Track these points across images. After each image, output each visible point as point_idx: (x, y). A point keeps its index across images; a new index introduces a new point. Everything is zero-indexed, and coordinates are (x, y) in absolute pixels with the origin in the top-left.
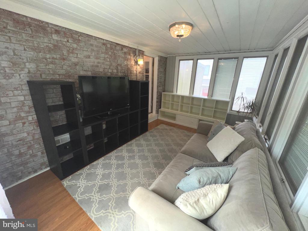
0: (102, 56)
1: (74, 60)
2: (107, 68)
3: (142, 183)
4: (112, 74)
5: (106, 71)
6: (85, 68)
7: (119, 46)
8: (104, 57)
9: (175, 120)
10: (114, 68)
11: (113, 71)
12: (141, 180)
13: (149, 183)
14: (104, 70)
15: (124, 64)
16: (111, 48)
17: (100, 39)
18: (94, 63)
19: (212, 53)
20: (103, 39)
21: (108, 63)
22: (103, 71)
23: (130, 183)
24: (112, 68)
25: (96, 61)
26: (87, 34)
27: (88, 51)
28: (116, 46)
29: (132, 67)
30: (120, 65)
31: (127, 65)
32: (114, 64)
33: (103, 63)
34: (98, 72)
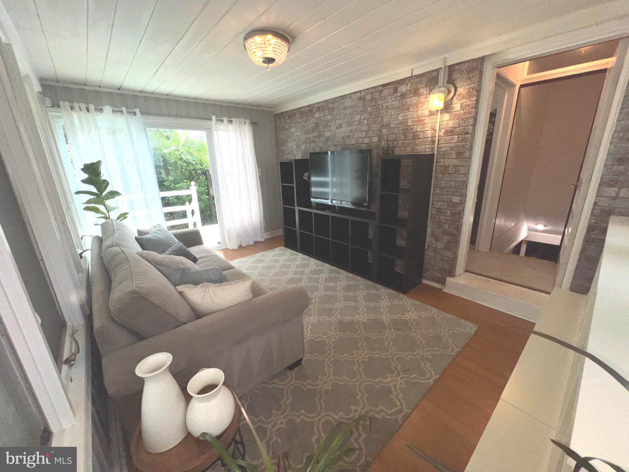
0: (356, 120)
1: (327, 134)
2: (362, 137)
4: (369, 146)
5: (360, 141)
6: (336, 142)
7: (389, 87)
8: (359, 120)
10: (373, 135)
11: (371, 141)
14: (357, 141)
15: (398, 120)
16: (372, 99)
17: (356, 93)
18: (346, 133)
20: (360, 91)
21: (364, 128)
22: (355, 143)
24: (370, 134)
25: (349, 129)
26: (341, 96)
27: (340, 118)
28: (383, 90)
29: (422, 121)
30: (387, 126)
31: (404, 122)
32: (375, 127)
33: (357, 130)
34: (349, 144)
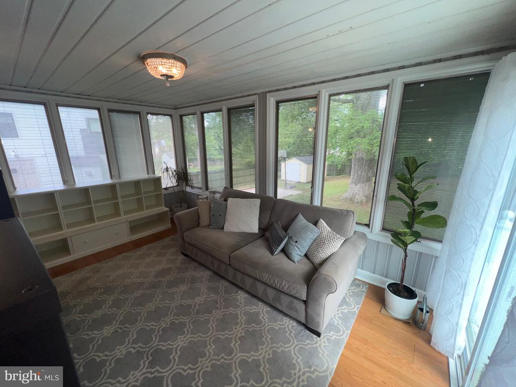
3: (243, 334)
9: (70, 254)
12: (237, 335)
13: (244, 324)
19: (93, 98)
23: (241, 354)
